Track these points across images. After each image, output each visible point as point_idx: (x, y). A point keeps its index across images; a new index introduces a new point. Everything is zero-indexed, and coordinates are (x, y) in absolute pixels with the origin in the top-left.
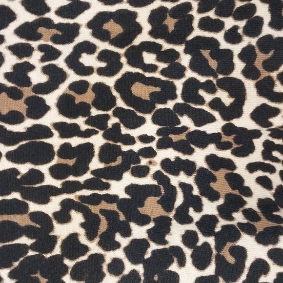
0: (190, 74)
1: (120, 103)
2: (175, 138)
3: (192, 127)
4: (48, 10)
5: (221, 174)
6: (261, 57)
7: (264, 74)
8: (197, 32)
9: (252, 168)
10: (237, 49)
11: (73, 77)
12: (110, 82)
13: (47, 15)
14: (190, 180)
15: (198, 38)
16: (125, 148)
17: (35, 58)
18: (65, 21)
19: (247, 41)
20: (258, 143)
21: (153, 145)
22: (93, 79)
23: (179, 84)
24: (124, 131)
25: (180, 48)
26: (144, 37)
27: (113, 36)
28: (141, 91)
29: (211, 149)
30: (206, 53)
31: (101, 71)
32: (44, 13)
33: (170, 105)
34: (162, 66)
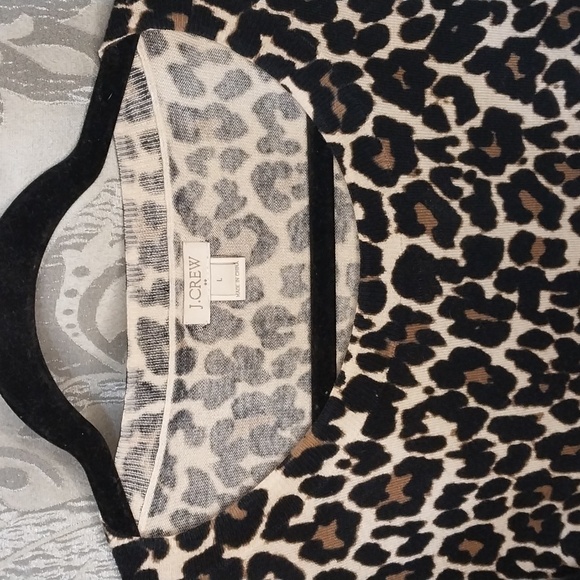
4: (388, 554)
13: (389, 561)
18: (412, 558)
26: (509, 543)
27: (473, 554)
32: (384, 561)
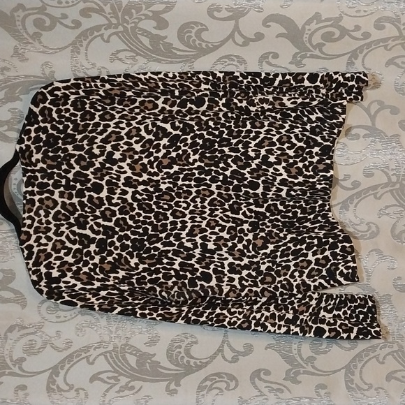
0: (152, 203)
1: (173, 194)
2: (154, 183)
3: (148, 187)
5: (138, 171)
6: (128, 208)
7: (125, 205)
8: (152, 215)
9: (125, 172)
10: (137, 211)
11: (188, 200)
12: (177, 199)
14: (150, 170)
15: (151, 213)
16: (171, 180)
17: (199, 205)
19: (134, 213)
20: (122, 181)
21: (161, 181)
22: (182, 200)
23: (155, 200)
24: (171, 186)
25: (156, 210)
28: (167, 197)
29: (141, 180)
30: (147, 209)
31: (180, 202)
33: (157, 194)
34: (161, 205)
